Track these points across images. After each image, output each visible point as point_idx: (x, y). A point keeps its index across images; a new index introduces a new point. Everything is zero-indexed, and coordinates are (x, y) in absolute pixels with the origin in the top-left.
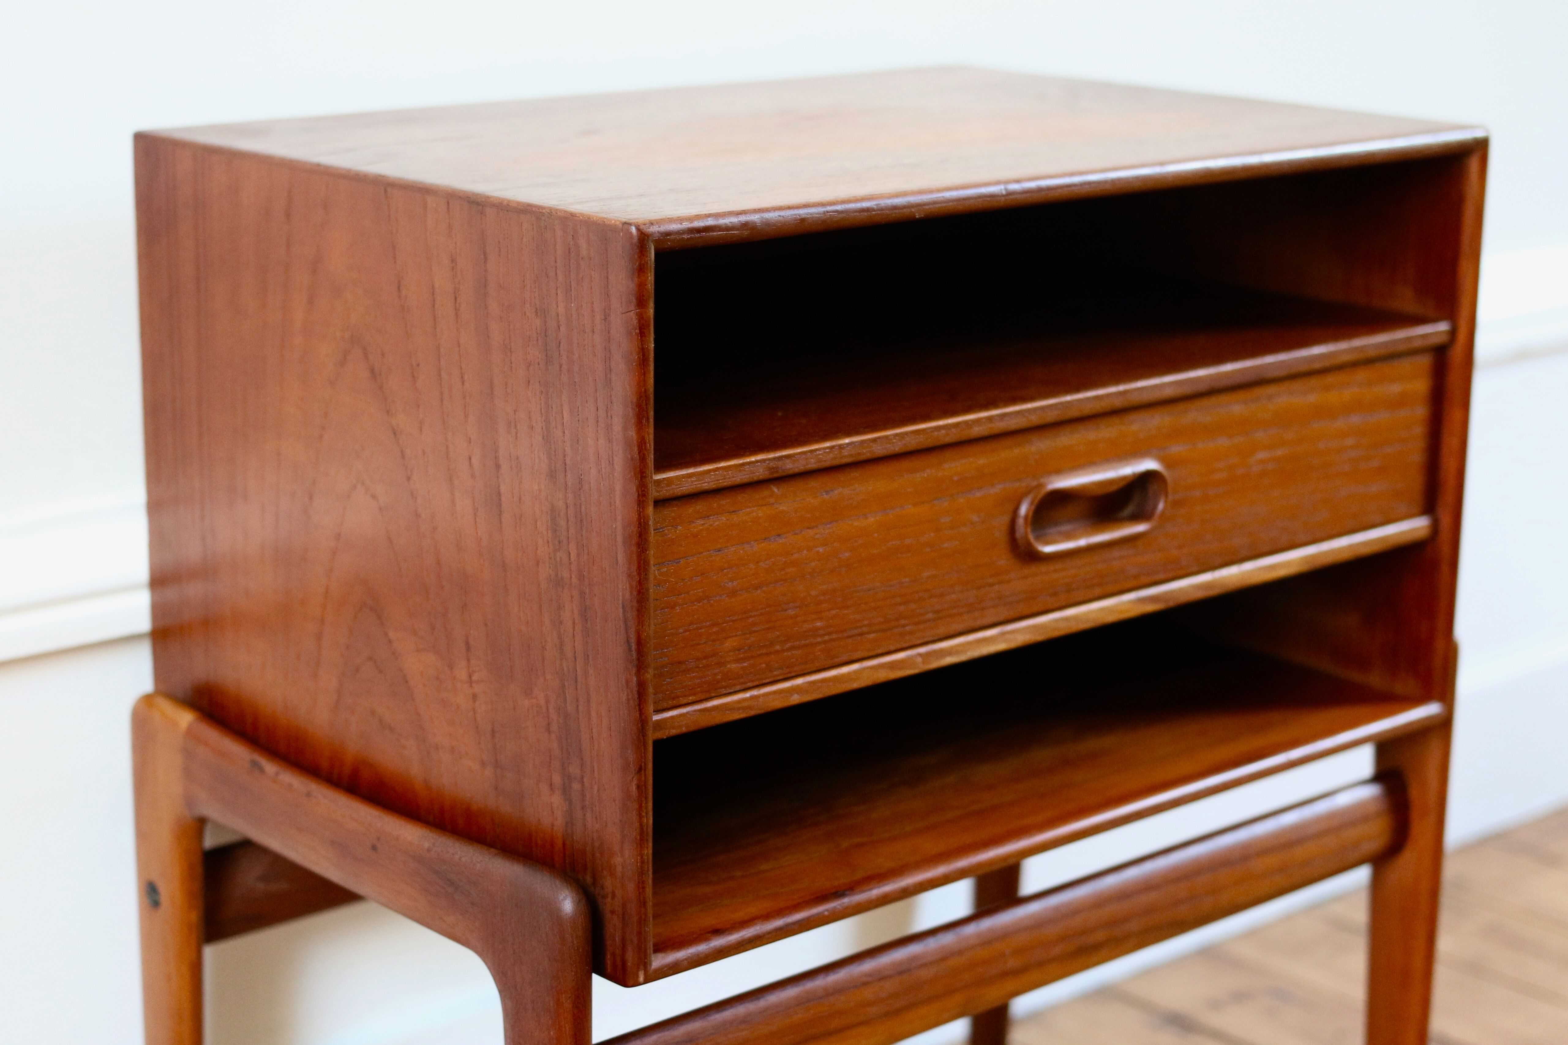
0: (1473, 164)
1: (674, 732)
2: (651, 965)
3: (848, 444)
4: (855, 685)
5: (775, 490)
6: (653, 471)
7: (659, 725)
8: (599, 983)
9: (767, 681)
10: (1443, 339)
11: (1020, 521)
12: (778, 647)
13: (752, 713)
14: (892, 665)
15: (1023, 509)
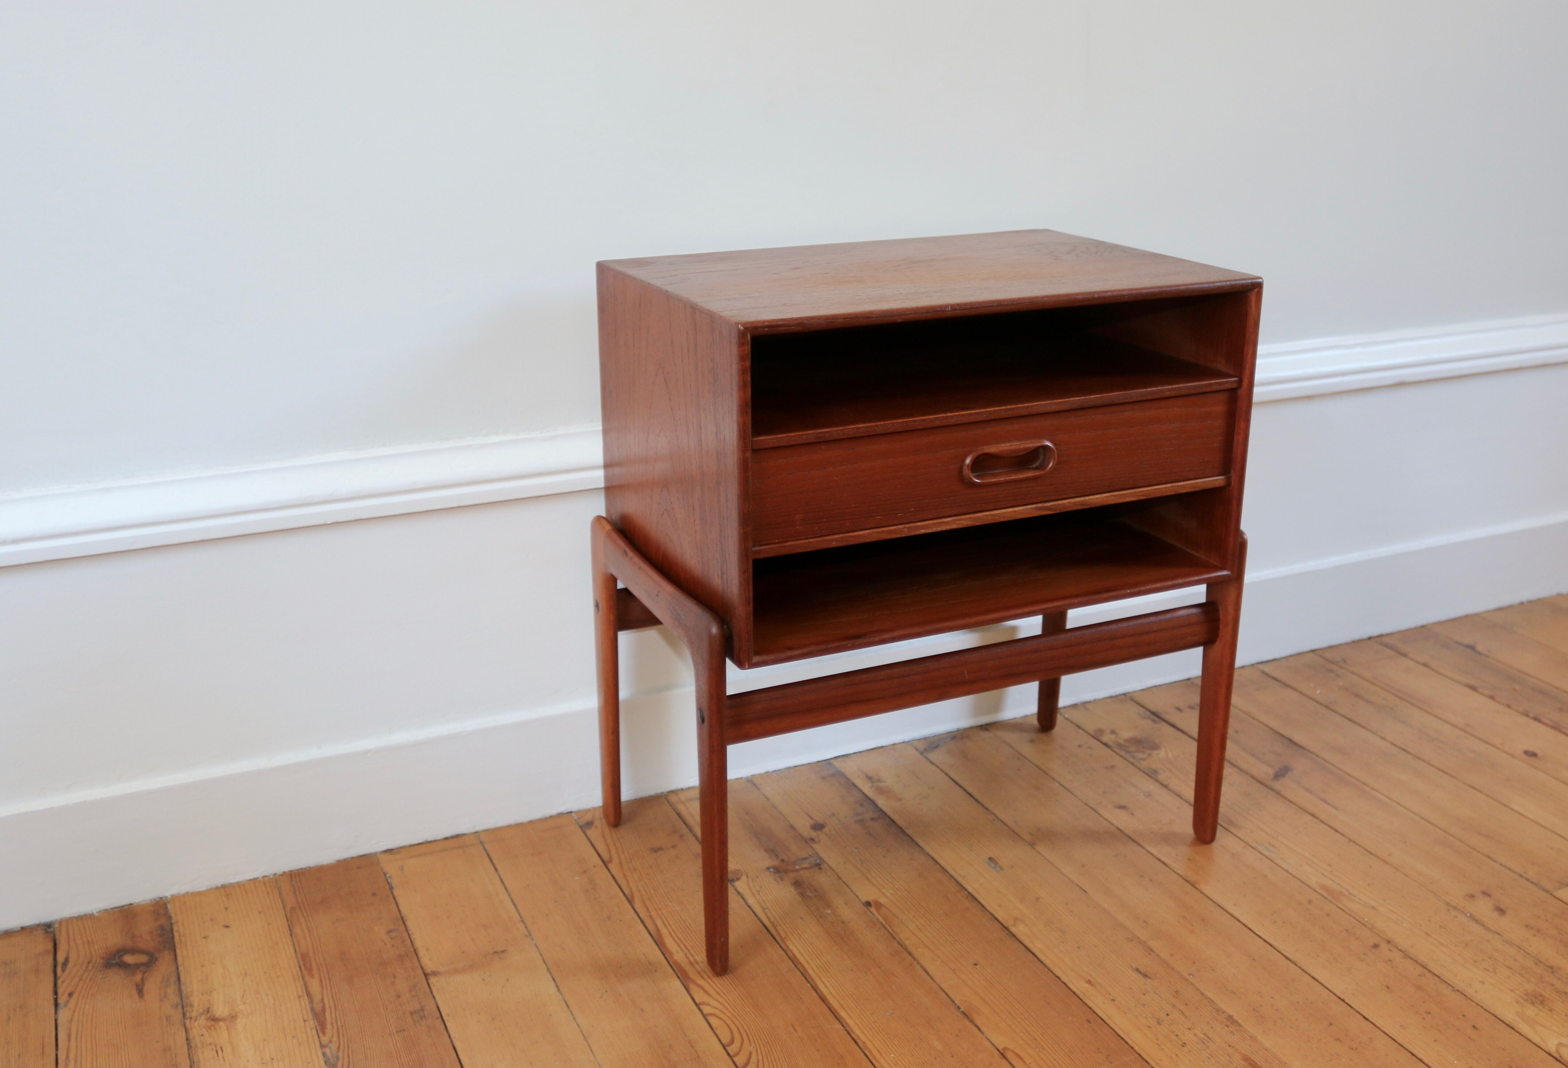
0: (1253, 297)
1: (766, 556)
2: (752, 660)
3: (863, 427)
4: (868, 540)
5: (823, 447)
6: (751, 436)
7: (756, 552)
8: (730, 665)
9: (818, 535)
10: (1235, 386)
11: (965, 468)
12: (825, 520)
13: (809, 550)
14: (890, 532)
15: (968, 461)
